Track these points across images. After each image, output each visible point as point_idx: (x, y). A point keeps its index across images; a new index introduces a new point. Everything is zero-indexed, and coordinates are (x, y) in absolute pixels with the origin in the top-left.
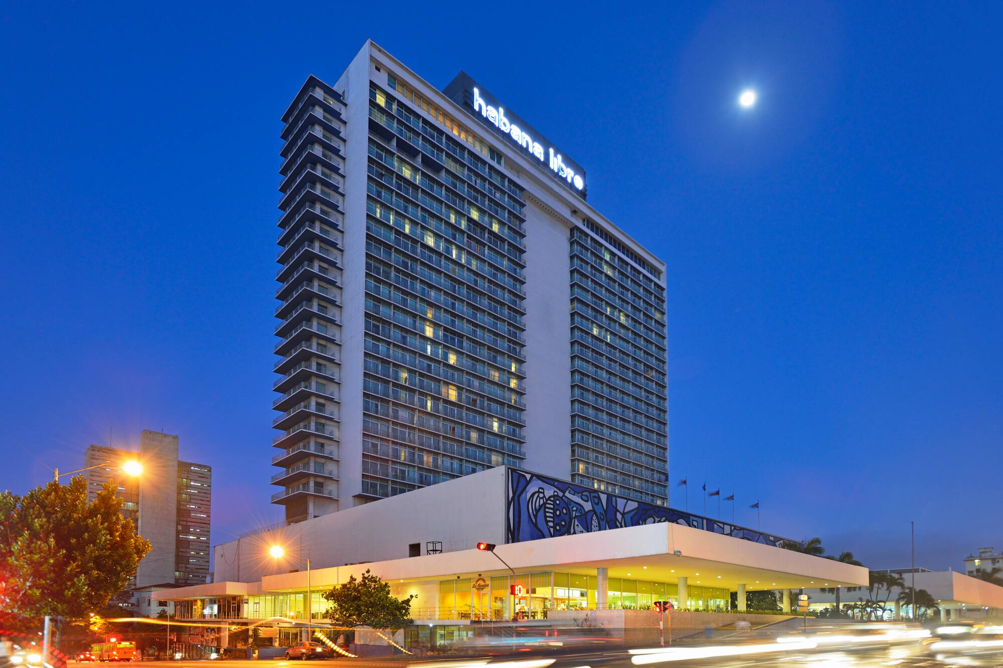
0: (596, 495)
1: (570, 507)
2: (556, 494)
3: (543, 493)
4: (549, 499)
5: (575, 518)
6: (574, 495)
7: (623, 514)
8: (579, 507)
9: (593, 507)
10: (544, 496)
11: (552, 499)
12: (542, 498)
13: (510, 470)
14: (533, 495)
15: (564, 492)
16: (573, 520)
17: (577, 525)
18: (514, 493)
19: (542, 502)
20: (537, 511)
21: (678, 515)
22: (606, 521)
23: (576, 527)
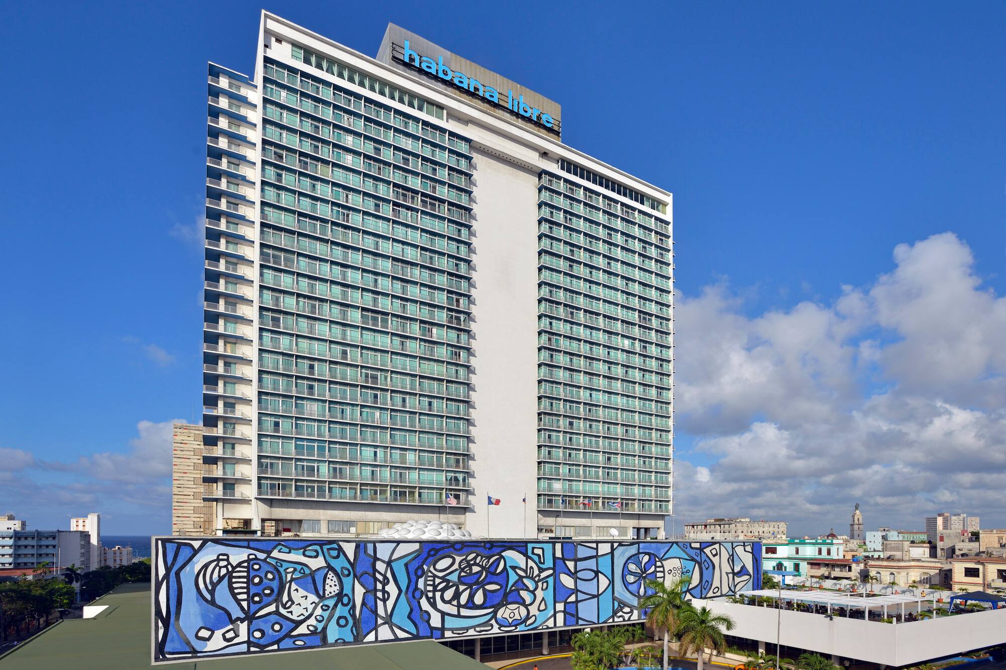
0: (335, 546)
1: (281, 570)
2: (251, 557)
3: (227, 560)
4: (239, 565)
5: (291, 582)
6: (289, 552)
7: (389, 563)
8: (299, 567)
9: (326, 561)
10: (229, 563)
11: (246, 564)
12: (226, 566)
13: (160, 542)
14: (206, 566)
15: (269, 553)
16: (288, 585)
17: (297, 590)
18: (168, 569)
19: (224, 571)
20: (215, 585)
21: (501, 546)
22: (355, 576)
23: (293, 594)
